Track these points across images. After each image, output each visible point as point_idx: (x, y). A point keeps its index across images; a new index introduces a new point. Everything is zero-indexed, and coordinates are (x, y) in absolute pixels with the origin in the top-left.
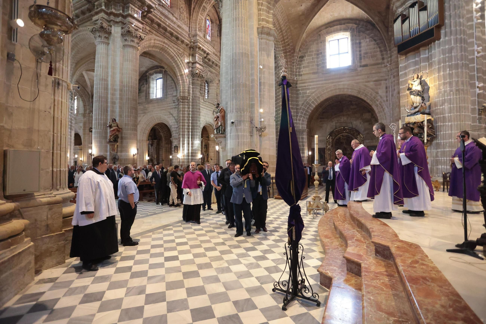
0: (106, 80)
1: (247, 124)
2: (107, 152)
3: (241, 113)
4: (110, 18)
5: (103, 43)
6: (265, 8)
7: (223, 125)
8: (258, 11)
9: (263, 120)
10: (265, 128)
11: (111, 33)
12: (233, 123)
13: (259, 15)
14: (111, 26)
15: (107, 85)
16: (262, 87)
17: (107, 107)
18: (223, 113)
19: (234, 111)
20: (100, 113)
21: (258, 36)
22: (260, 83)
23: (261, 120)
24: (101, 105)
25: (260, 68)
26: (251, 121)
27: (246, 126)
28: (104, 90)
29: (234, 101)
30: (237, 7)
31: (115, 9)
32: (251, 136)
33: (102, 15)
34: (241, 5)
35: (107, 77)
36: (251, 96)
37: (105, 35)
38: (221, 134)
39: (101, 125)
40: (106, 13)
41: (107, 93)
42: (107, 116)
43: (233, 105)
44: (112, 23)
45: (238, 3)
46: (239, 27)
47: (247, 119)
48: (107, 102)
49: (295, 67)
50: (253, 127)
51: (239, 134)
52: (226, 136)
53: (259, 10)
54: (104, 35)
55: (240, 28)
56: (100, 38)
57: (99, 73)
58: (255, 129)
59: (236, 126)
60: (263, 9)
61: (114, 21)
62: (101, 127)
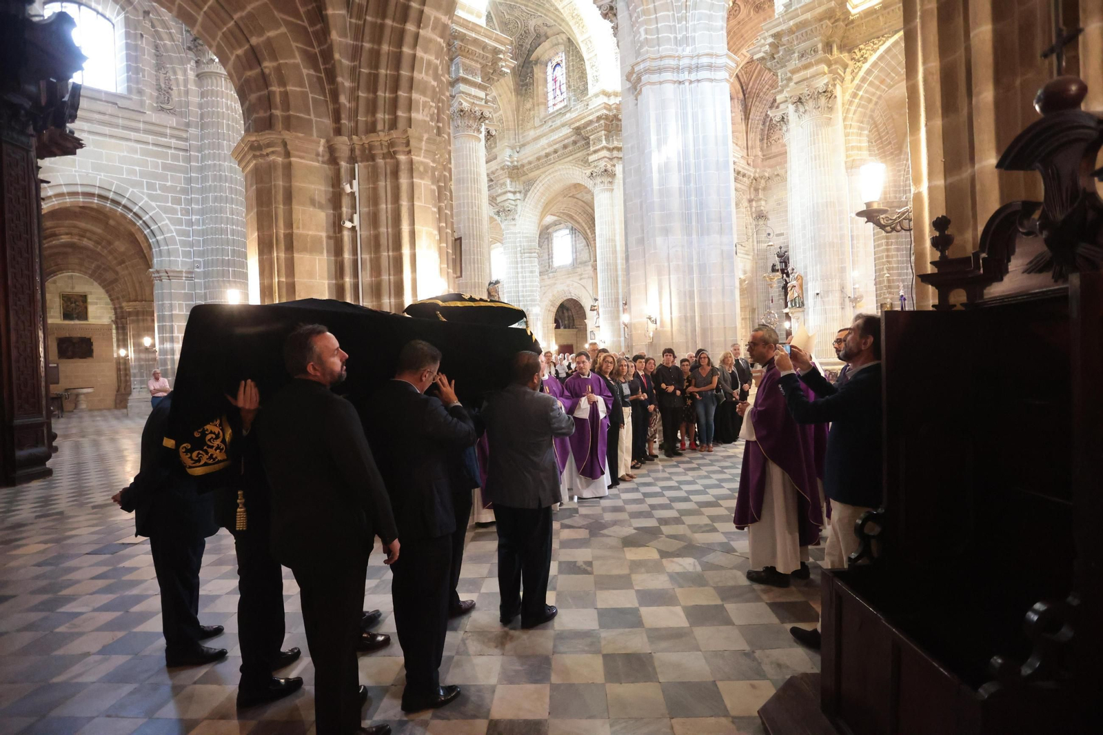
0: (614, 241)
1: (838, 294)
2: (620, 337)
3: (828, 280)
4: (612, 155)
5: (607, 190)
6: (855, 131)
7: (801, 296)
8: (845, 136)
9: (857, 286)
10: (861, 297)
11: (615, 174)
12: (818, 294)
13: (847, 142)
14: (614, 166)
15: (615, 246)
16: (855, 242)
17: (617, 277)
18: (800, 281)
19: (819, 279)
20: (610, 285)
21: (847, 172)
22: (852, 237)
23: (855, 287)
24: (611, 276)
25: (851, 217)
26: (842, 289)
27: (835, 297)
28: (613, 254)
29: (818, 266)
30: (816, 141)
31: (617, 140)
32: (842, 308)
33: (605, 153)
34: (822, 137)
35: (615, 236)
36: (840, 257)
37: (608, 180)
38: (799, 307)
39: (612, 302)
40: (609, 149)
41: (616, 257)
42: (617, 289)
43: (816, 271)
44: (615, 161)
45: (818, 135)
46: (820, 167)
47: (837, 287)
48: (617, 271)
49: (902, 178)
50: (844, 298)
51: (827, 307)
52: (806, 310)
53: (847, 135)
54: (606, 180)
55: (822, 169)
56: (602, 185)
57: (604, 233)
58: (847, 300)
59: (821, 298)
60: (853, 133)
61: (617, 158)
62: (612, 304)
